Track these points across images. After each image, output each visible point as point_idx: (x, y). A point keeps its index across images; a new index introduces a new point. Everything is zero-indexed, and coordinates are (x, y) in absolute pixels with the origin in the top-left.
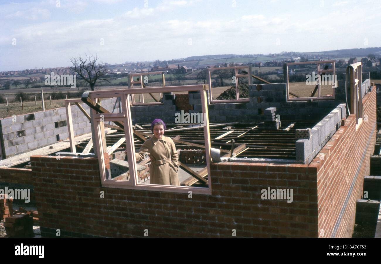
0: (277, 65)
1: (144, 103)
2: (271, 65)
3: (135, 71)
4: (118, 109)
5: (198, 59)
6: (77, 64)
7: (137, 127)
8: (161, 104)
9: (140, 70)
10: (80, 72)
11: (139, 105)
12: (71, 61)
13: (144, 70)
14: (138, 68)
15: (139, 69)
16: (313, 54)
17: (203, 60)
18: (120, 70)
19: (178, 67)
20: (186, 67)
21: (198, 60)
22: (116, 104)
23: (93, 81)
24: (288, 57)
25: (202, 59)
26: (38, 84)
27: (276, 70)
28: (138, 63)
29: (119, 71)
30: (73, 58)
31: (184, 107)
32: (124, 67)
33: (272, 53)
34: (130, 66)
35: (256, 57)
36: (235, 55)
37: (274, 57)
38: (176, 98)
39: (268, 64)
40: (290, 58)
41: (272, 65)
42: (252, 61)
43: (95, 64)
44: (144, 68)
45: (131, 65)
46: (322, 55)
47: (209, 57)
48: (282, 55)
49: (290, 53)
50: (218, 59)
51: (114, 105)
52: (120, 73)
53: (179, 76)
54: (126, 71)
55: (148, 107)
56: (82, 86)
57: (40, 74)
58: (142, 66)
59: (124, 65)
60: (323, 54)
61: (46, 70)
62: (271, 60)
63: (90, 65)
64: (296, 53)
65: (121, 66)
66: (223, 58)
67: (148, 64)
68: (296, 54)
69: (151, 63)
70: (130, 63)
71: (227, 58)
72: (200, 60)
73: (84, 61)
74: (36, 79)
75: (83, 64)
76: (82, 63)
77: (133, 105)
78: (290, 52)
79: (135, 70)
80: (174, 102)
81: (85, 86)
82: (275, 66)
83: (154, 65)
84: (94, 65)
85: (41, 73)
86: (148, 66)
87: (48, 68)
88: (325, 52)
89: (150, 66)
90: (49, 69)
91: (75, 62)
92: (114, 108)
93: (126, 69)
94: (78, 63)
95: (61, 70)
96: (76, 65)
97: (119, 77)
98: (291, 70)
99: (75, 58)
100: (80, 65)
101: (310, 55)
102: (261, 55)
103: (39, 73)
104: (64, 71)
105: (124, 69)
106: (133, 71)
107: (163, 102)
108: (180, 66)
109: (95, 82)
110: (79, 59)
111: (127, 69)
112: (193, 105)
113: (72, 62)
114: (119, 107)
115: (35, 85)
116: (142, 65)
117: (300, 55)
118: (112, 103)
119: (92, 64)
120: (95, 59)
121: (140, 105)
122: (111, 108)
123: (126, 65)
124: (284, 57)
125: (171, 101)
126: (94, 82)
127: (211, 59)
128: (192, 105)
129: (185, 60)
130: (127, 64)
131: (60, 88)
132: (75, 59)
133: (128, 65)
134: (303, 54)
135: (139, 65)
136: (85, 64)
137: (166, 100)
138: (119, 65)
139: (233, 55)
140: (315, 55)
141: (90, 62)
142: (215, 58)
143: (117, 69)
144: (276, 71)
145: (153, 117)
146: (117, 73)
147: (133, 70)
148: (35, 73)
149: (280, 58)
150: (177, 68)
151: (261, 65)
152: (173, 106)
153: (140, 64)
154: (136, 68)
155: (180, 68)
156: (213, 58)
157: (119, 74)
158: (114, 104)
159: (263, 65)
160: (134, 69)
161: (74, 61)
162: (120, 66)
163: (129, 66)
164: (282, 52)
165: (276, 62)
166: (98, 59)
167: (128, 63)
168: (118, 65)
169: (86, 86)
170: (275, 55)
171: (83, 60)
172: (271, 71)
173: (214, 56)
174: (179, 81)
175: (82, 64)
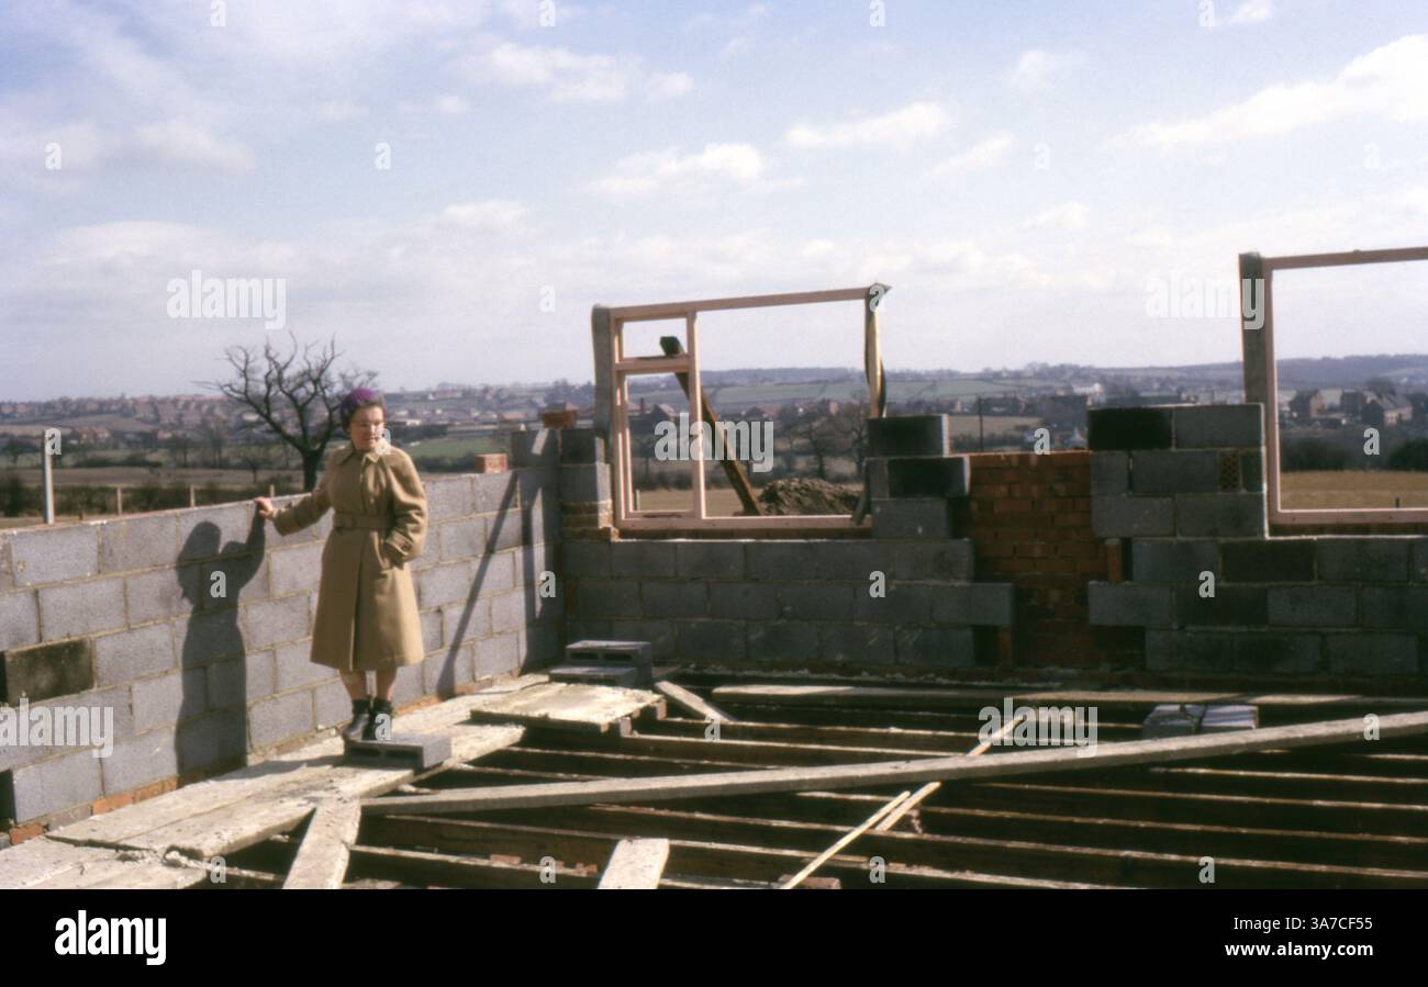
0: (1021, 411)
1: (704, 516)
2: (996, 409)
3: (476, 419)
4: (519, 553)
5: (716, 383)
6: (253, 372)
7: (674, 707)
8: (854, 525)
9: (495, 416)
10: (264, 405)
11: (665, 534)
12: (231, 359)
13: (509, 415)
14: (486, 408)
15: (489, 412)
16: (1150, 374)
17: (732, 385)
18: (419, 413)
19: (638, 408)
20: (672, 410)
21: (712, 386)
22: (501, 517)
23: (314, 445)
24: (1056, 385)
25: (727, 381)
26: (102, 454)
27: (1018, 428)
28: (486, 390)
29: (412, 414)
30: (240, 347)
31: (1038, 552)
32: (432, 401)
33: (996, 367)
34: (456, 399)
35: (935, 382)
36: (853, 369)
37: (1003, 382)
38: (974, 481)
39: (982, 407)
40: (1063, 385)
41: (1002, 410)
42: (920, 393)
43: (326, 373)
44: (508, 408)
45: (459, 395)
46: (1181, 379)
47: (757, 377)
48: (1031, 374)
49: (1062, 369)
50: (788, 384)
51: (491, 527)
52: (417, 422)
53: (644, 441)
54: (441, 415)
55: (745, 545)
56: (269, 469)
57: (110, 416)
58: (501, 402)
59: (434, 394)
60: (1185, 375)
61: (136, 401)
62: (992, 391)
63: (306, 376)
64: (1084, 369)
65: (422, 398)
66: (807, 380)
67: (524, 394)
68: (1085, 372)
69: (536, 390)
70: (455, 388)
71: (827, 382)
72: (722, 386)
73: (281, 360)
74: (95, 435)
75: (280, 373)
76: (273, 366)
77: (623, 534)
78: (1062, 366)
79: (476, 414)
80: (961, 516)
81: (281, 469)
82: (1011, 415)
83: (546, 400)
84: (323, 377)
85: (115, 412)
86: (523, 401)
87: (143, 397)
88: (1190, 369)
89: (531, 404)
90: (146, 400)
91: (247, 362)
92: (490, 549)
93: (439, 412)
94: (260, 369)
95: (193, 405)
96: (249, 375)
97: (414, 440)
98: (1076, 430)
99: (245, 347)
100: (266, 376)
101: (1139, 380)
102: (951, 376)
103: (109, 412)
104: (205, 407)
105: (433, 411)
106: (467, 417)
107: (868, 509)
108: (649, 406)
109: (323, 447)
110: (263, 351)
111: (444, 410)
112: (1126, 545)
113: (235, 364)
114: (526, 539)
115: (90, 455)
116: (503, 397)
117: (1100, 376)
118: (474, 507)
119: (315, 374)
120: (329, 356)
121: (678, 534)
122: (471, 545)
123: (443, 395)
124: (1036, 383)
125: (936, 507)
126: (317, 447)
127: (763, 381)
128: (1113, 542)
129: (663, 386)
130: (445, 392)
131: (184, 471)
132: (245, 351)
133: (449, 396)
134: (1112, 374)
135: (489, 397)
136: (287, 374)
137: (893, 494)
138: (416, 395)
139: (845, 370)
140: (1158, 380)
141: (306, 367)
142: (779, 380)
143: (407, 409)
144: (1017, 434)
145: (783, 621)
146: (405, 423)
147: (468, 413)
148: (93, 413)
149: (1025, 386)
150: (636, 411)
151: (958, 408)
152: (955, 543)
153: (493, 392)
154: (478, 409)
155: (648, 412)
156: (770, 380)
157: (414, 429)
158: (492, 514)
159: (966, 410)
160: (472, 410)
161: (243, 357)
162: (418, 398)
163: (452, 398)
164: (1030, 365)
165: (1015, 400)
166: (339, 355)
167: (450, 388)
168: (409, 394)
169: (286, 467)
170: (1004, 375)
171: (278, 354)
172: (999, 432)
173: (774, 371)
174: (644, 459)
175: (275, 372)
